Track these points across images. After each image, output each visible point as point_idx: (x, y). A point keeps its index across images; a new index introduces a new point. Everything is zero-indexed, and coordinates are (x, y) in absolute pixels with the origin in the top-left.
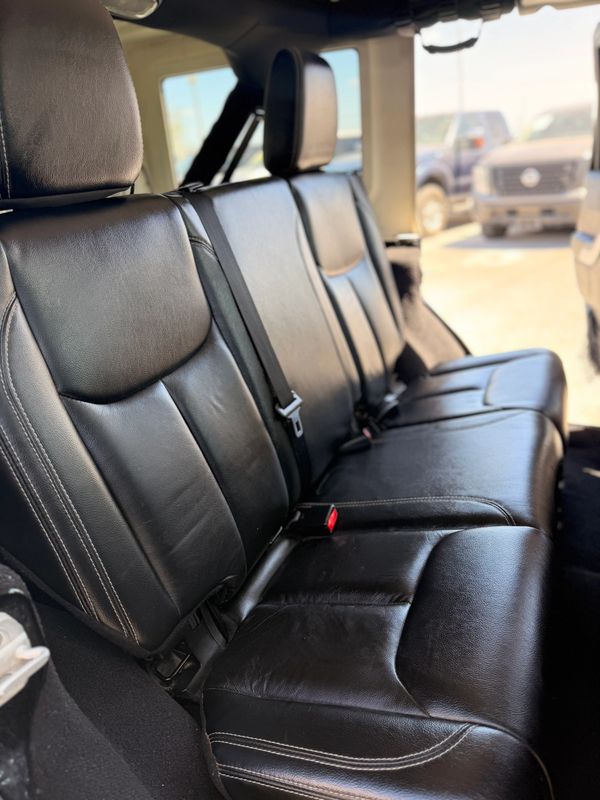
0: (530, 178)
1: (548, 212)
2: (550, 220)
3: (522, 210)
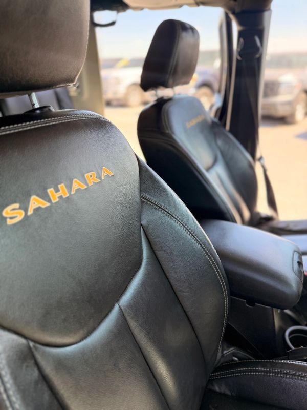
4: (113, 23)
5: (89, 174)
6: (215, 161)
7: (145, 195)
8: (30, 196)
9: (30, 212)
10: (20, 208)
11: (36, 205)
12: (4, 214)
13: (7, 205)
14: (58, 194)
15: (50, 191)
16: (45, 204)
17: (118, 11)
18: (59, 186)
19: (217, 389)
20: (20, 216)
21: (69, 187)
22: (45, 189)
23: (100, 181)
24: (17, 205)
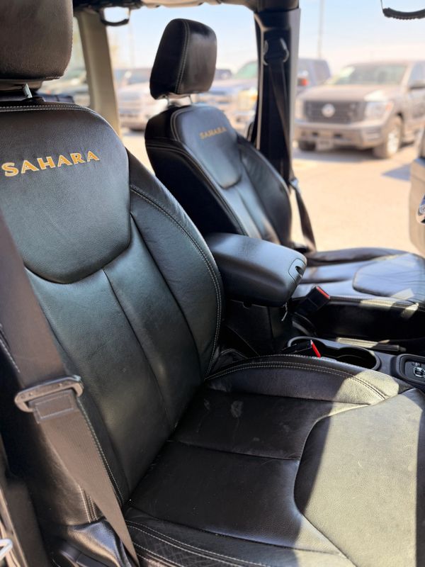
0: (328, 111)
1: (338, 136)
2: (339, 142)
3: (322, 133)
4: (125, 22)
5: (75, 154)
6: (238, 182)
7: (135, 187)
8: (23, 160)
9: (23, 172)
10: (15, 167)
11: (28, 168)
12: (3, 167)
13: (5, 162)
14: (46, 164)
15: (40, 160)
16: (35, 169)
17: (131, 8)
18: (47, 158)
19: (214, 388)
20: (15, 172)
21: (56, 161)
22: (35, 157)
23: (84, 162)
24: (13, 164)
